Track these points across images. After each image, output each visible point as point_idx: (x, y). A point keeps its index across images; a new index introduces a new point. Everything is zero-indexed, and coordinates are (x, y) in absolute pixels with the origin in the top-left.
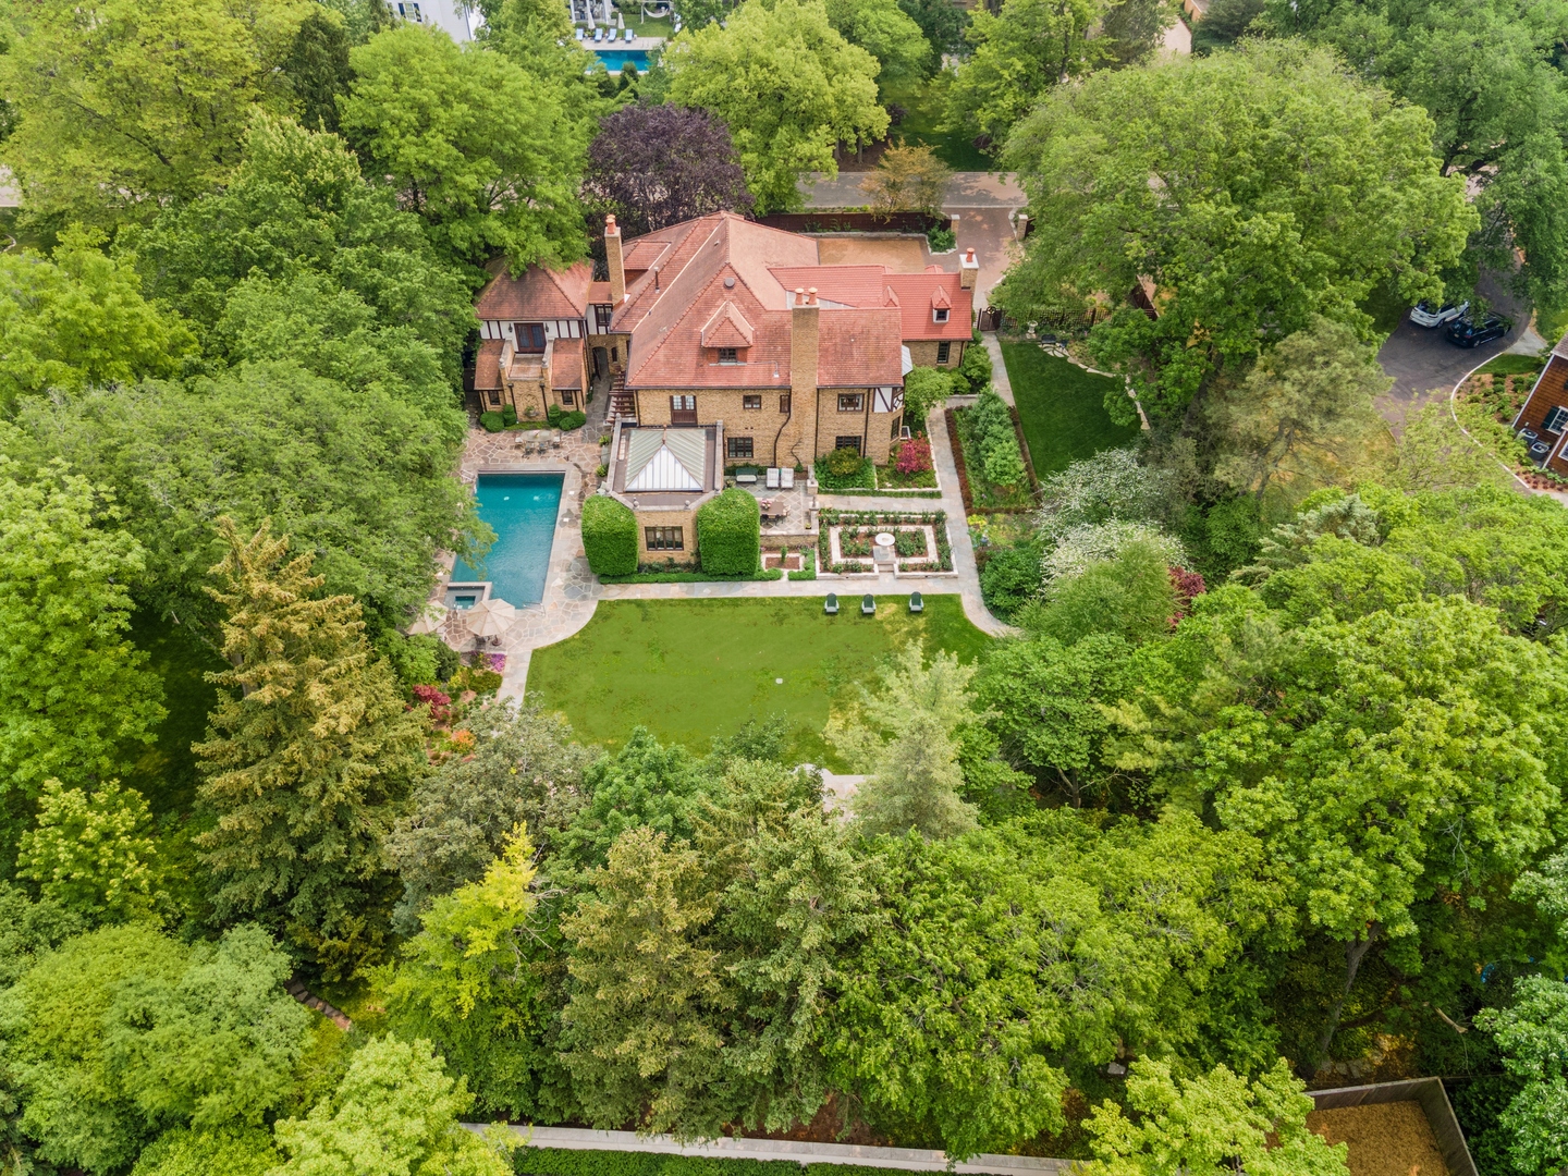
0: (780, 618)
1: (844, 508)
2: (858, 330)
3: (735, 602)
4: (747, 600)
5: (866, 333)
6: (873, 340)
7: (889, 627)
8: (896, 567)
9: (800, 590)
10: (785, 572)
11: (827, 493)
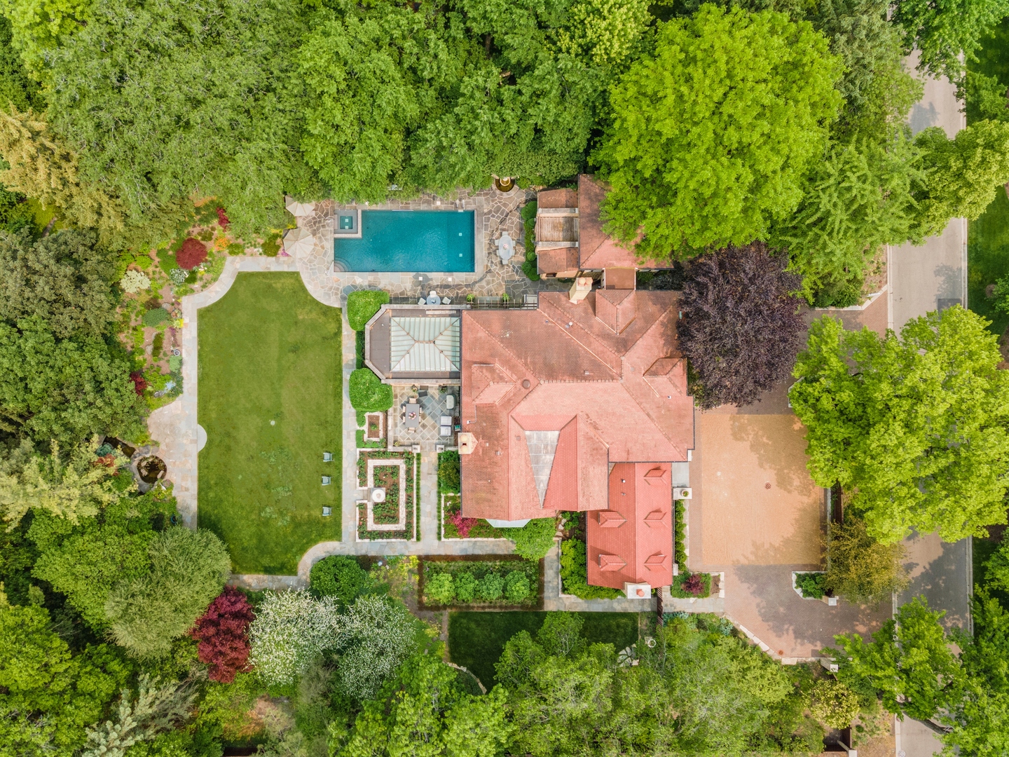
0: (324, 424)
1: (424, 469)
2: (496, 485)
3: (338, 395)
4: (340, 403)
5: (493, 490)
6: (489, 496)
7: (314, 492)
8: (365, 502)
9: (349, 437)
10: (365, 428)
11: (440, 458)
